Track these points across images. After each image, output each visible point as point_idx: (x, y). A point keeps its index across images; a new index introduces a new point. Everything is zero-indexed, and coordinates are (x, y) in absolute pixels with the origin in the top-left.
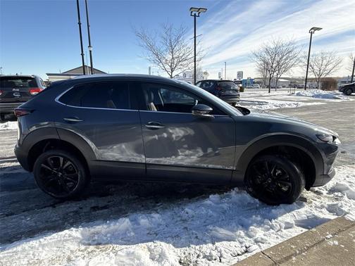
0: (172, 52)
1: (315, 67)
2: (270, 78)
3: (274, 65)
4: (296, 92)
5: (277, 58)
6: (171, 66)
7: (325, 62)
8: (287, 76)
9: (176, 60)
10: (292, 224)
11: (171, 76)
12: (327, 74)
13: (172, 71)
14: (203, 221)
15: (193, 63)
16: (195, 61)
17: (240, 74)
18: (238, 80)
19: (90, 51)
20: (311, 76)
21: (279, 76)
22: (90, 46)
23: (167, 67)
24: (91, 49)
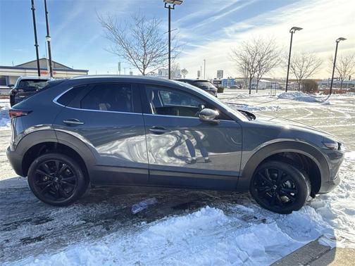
0: (144, 47)
1: (296, 68)
2: (251, 79)
3: (255, 65)
4: (278, 94)
5: (258, 58)
6: (143, 63)
7: (306, 64)
8: (269, 77)
9: (149, 56)
10: (263, 251)
11: (143, 73)
12: (308, 76)
13: (145, 68)
14: (160, 251)
15: (168, 60)
16: (169, 58)
17: (220, 73)
18: (218, 79)
19: (49, 42)
20: (292, 77)
21: (260, 77)
22: (48, 36)
23: (139, 63)
24: (49, 39)
